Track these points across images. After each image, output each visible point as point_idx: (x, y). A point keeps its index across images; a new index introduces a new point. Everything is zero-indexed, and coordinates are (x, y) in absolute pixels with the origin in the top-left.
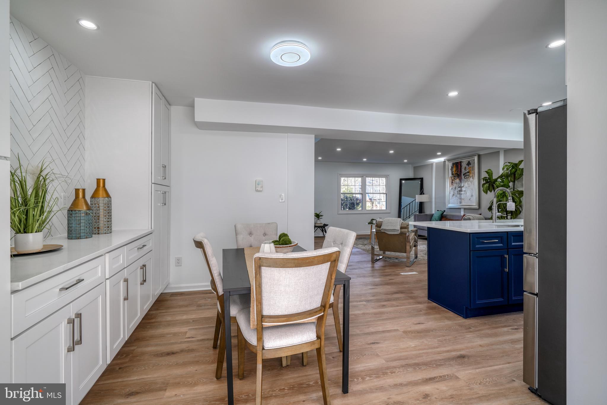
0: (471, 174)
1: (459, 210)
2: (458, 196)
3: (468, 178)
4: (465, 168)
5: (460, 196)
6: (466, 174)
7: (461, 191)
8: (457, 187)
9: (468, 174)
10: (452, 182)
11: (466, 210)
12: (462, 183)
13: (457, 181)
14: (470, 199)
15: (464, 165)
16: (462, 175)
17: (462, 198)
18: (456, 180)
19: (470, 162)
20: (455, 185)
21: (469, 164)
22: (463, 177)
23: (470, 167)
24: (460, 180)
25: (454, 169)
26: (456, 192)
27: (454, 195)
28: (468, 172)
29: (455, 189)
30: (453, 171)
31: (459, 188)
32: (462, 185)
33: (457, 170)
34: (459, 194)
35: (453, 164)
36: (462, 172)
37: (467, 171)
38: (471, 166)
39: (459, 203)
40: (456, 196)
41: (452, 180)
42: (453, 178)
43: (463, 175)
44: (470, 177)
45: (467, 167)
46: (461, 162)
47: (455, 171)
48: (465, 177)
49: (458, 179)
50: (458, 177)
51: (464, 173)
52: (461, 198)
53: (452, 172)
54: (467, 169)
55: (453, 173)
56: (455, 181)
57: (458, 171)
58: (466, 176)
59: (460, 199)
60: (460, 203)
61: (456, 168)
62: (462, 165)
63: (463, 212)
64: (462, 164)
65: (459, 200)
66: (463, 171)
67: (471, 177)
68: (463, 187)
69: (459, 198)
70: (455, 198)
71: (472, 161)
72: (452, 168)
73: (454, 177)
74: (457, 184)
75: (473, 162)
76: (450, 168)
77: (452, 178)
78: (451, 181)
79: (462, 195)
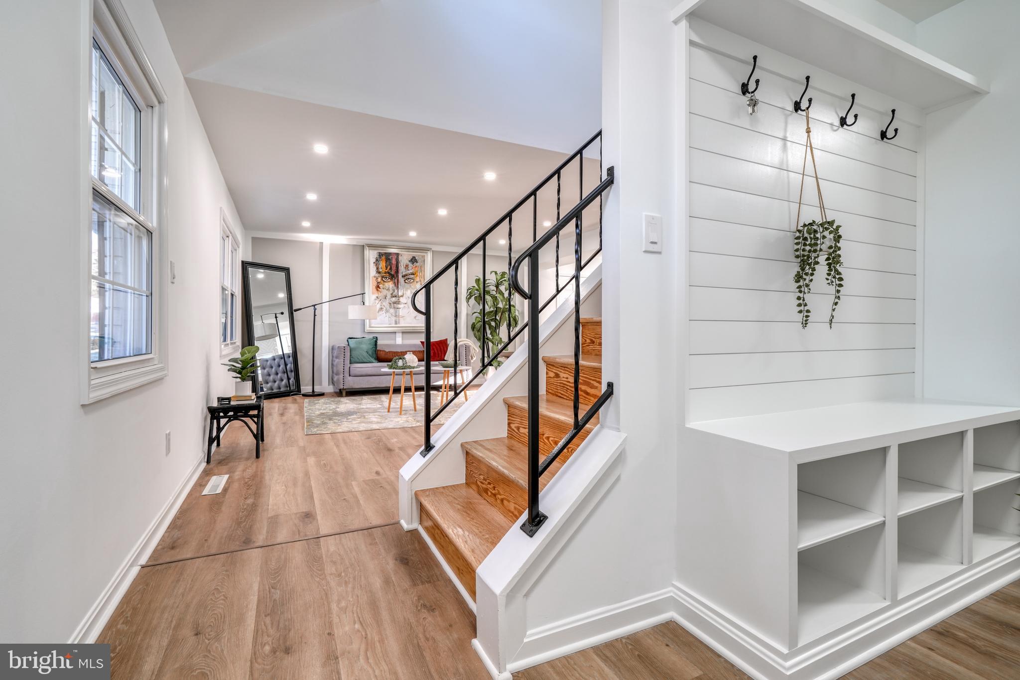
0: (418, 277)
1: (393, 335)
2: (392, 311)
3: (412, 283)
4: (407, 266)
5: (396, 312)
6: (407, 275)
7: (398, 302)
8: (389, 296)
9: (412, 276)
10: (378, 287)
11: (405, 335)
12: (400, 290)
13: (390, 285)
14: (415, 317)
15: (404, 259)
16: (400, 276)
17: (400, 315)
18: (386, 284)
19: (416, 258)
20: (385, 292)
21: (413, 260)
22: (401, 280)
23: (416, 267)
24: (397, 285)
25: (382, 264)
26: (386, 304)
27: (382, 308)
28: (413, 274)
29: (385, 298)
30: (380, 267)
31: (393, 298)
32: (400, 294)
33: (389, 267)
34: (394, 308)
35: (380, 255)
36: (400, 272)
37: (411, 271)
38: (418, 264)
39: (394, 322)
40: (387, 311)
41: (378, 283)
42: (379, 280)
43: (403, 276)
44: (415, 282)
45: (410, 265)
46: (398, 254)
47: (385, 267)
48: (406, 281)
49: (390, 283)
50: (391, 279)
51: (404, 274)
52: (397, 314)
53: (377, 268)
54: (410, 268)
55: (381, 270)
56: (383, 285)
57: (391, 269)
58: (409, 279)
59: (396, 316)
60: (396, 324)
61: (386, 263)
62: (400, 260)
63: (401, 339)
64: (400, 258)
65: (394, 319)
66: (402, 269)
67: (417, 282)
68: (402, 296)
69: (394, 314)
70: (385, 314)
71: (420, 257)
72: (377, 260)
73: (382, 277)
74: (388, 290)
75: (423, 259)
76: (373, 260)
77: (377, 279)
78: (375, 284)
79: (401, 309)
